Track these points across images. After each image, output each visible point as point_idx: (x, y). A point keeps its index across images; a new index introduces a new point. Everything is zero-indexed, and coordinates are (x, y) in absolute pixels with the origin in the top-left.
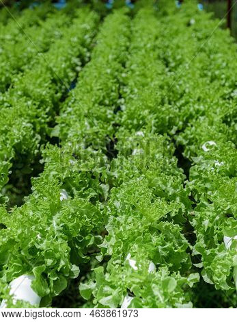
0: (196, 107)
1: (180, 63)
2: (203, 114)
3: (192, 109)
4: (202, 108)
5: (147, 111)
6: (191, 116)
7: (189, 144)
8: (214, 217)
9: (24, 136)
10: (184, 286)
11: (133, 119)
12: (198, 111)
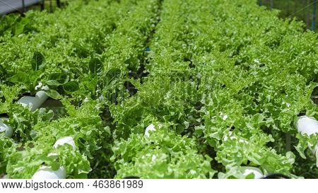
0: (245, 39)
1: (225, 19)
2: (250, 44)
3: (241, 41)
4: (249, 39)
5: (212, 42)
6: (242, 46)
7: (242, 62)
8: (274, 94)
9: (132, 56)
10: (264, 127)
11: (203, 46)
12: (246, 42)
